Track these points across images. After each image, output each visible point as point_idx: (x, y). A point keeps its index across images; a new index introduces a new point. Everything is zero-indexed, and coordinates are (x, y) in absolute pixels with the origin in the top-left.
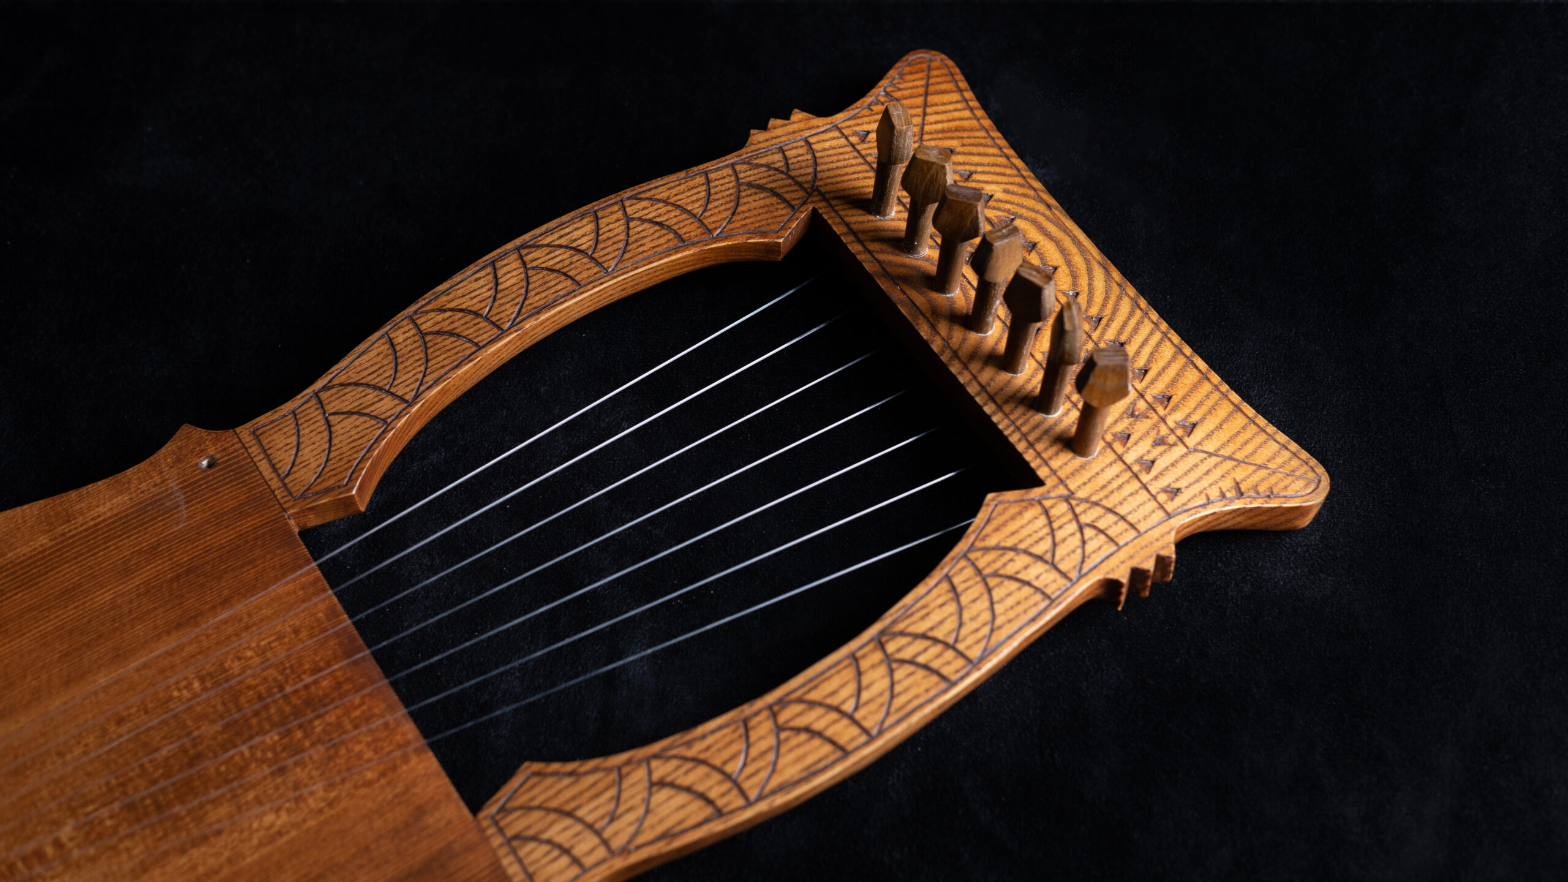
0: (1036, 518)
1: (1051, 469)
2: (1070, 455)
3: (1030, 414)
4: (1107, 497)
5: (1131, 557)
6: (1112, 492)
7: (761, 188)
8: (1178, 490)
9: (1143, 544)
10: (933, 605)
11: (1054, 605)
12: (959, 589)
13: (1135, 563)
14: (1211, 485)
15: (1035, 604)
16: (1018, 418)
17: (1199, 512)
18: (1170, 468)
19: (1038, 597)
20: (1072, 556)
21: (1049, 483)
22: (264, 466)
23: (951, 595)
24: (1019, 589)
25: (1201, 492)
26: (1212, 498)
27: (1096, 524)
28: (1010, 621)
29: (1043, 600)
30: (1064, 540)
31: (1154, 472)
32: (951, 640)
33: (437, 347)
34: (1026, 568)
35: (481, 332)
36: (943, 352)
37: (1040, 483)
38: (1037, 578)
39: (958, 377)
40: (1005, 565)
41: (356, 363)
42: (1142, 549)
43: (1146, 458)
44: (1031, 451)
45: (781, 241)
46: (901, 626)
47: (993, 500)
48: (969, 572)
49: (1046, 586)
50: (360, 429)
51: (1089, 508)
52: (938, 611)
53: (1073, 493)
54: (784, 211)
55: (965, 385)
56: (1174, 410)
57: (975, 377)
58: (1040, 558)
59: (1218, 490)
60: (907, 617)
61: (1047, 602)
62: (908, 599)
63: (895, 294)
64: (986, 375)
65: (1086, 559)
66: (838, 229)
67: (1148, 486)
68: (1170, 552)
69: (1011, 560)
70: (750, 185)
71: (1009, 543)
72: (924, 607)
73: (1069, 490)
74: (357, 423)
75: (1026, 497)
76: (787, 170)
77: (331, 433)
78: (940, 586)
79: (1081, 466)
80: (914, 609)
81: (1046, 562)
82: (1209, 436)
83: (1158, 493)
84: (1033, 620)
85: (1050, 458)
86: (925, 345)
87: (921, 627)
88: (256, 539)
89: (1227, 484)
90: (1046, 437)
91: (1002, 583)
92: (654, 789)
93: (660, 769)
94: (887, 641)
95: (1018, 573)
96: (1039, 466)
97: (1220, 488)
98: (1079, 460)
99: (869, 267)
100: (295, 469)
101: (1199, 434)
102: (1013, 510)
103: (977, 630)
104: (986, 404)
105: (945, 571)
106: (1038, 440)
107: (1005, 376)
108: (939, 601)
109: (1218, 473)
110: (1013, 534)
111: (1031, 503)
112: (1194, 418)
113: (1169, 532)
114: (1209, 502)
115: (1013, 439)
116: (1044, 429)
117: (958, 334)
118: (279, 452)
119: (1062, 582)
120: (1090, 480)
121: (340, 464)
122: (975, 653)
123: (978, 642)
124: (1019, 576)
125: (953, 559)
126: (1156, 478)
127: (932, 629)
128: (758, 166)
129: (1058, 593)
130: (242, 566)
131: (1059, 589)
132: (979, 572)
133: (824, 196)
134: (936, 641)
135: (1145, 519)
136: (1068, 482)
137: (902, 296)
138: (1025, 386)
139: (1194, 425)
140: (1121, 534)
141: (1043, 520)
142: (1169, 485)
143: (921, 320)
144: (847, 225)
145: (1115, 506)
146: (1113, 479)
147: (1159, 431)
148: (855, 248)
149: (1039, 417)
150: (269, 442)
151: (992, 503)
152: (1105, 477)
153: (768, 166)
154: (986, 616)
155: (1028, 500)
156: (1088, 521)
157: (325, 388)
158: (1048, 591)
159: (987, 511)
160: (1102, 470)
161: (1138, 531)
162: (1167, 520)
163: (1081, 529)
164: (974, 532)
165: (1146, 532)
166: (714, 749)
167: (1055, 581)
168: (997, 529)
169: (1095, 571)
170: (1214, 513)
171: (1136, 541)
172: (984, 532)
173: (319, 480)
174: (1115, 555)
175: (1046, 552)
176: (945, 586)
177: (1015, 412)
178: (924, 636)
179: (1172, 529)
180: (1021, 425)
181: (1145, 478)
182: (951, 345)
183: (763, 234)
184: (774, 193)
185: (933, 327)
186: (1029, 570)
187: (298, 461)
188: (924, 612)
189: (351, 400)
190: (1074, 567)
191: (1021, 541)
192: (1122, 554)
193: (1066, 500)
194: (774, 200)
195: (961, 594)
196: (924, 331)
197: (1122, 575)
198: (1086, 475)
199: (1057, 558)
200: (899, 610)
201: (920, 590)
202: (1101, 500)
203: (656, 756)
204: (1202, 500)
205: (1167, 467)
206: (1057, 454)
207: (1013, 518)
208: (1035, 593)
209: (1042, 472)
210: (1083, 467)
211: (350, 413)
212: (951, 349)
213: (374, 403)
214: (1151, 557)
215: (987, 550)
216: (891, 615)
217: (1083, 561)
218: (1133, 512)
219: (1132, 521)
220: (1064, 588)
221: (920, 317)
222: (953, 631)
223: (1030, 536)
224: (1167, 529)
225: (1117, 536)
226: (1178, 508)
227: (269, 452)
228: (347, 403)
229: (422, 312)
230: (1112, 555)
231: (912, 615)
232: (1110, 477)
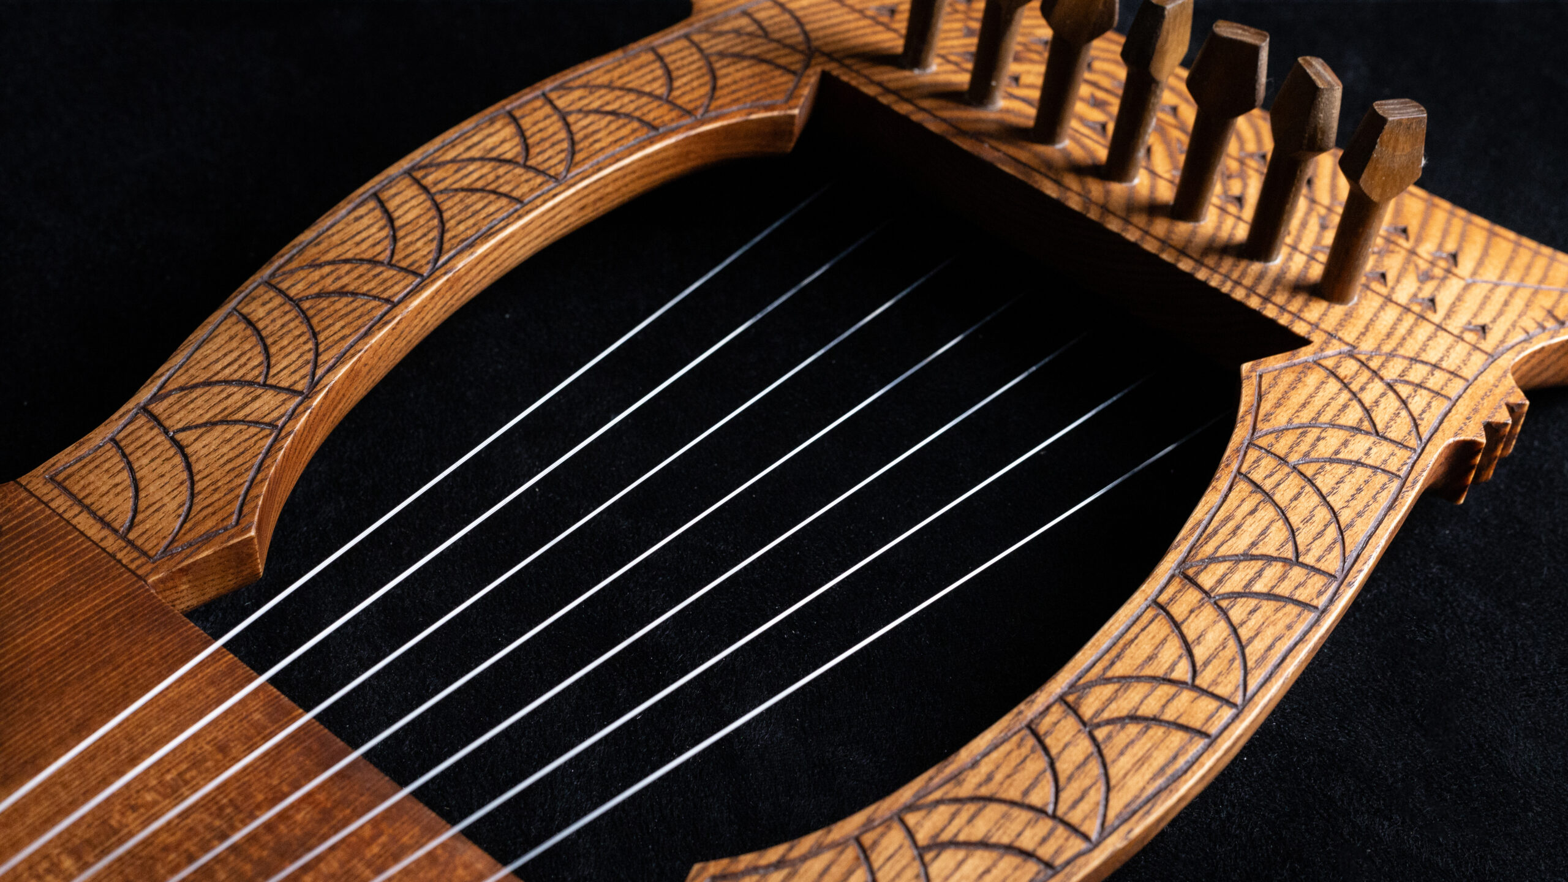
0: (1323, 383)
1: (1309, 323)
2: (1324, 305)
3: (1243, 264)
4: (1401, 344)
5: (1475, 411)
6: (1404, 339)
7: (739, 57)
8: (1484, 329)
9: (1481, 393)
10: (1239, 515)
11: (1408, 484)
12: (1268, 485)
13: (1484, 416)
14: (1520, 316)
15: (1383, 488)
16: (1231, 271)
17: (1527, 348)
18: (1457, 303)
19: (1381, 478)
20: (1399, 420)
21: (1317, 338)
22: (84, 522)
23: (1258, 497)
24: (1350, 472)
25: (1514, 325)
26: (1531, 331)
27: (1406, 378)
28: (1360, 514)
29: (1391, 481)
30: (1377, 402)
31: (1442, 310)
32: (1289, 552)
33: (325, 313)
34: (1345, 443)
35: (389, 283)
36: (1088, 209)
37: (1305, 342)
38: (1367, 454)
39: (1124, 234)
40: (1314, 446)
41: (198, 355)
42: (1483, 399)
43: (1420, 296)
44: (1270, 306)
45: (796, 112)
46: (1208, 549)
47: (1252, 370)
48: (1268, 463)
49: (1385, 461)
50: (234, 443)
51: (1387, 360)
52: (1250, 520)
53: (1354, 347)
54: (784, 80)
55: (1139, 243)
56: (1419, 240)
57: (1147, 233)
58: (1356, 430)
59: (1532, 321)
60: (1210, 537)
61: (1395, 485)
62: (1200, 513)
63: (987, 152)
64: (1160, 227)
65: (1419, 422)
66: (870, 90)
67: (1444, 326)
68: (1519, 397)
69: (1319, 439)
70: (722, 55)
71: (1305, 417)
72: (1228, 519)
73: (1347, 344)
74: (228, 436)
75: (1296, 361)
76: (764, 33)
77: (186, 457)
78: (1236, 489)
79: (1346, 315)
80: (1214, 524)
81: (1367, 433)
82: (1480, 263)
83: (1462, 332)
84: (1391, 507)
85: (1301, 310)
86: (1059, 206)
87: (1240, 544)
88: (105, 626)
89: (1540, 315)
90: (1279, 288)
91: (1322, 467)
92: (928, 857)
93: (926, 827)
94: (1197, 573)
95: (1337, 452)
96: (1292, 322)
97: (1534, 319)
98: (1338, 310)
99: (933, 126)
100: (140, 517)
101: (1466, 265)
102: (1288, 378)
103: (1321, 534)
104: (1178, 260)
105: (1234, 467)
106: (1272, 291)
107: (1183, 228)
108: (1247, 507)
109: (1518, 303)
110: (1304, 406)
111: (1306, 367)
112: (1450, 246)
113: (1504, 375)
114: (1529, 339)
115: (1239, 294)
116: (1272, 278)
117: (1096, 189)
118: (105, 499)
119: (1403, 454)
120: (1367, 328)
121: (216, 496)
122: (1332, 563)
123: (1330, 549)
124: (1341, 456)
125: (1238, 450)
126: (1448, 316)
127: (1254, 544)
128: (721, 34)
129: (1405, 468)
130: (94, 670)
131: (1405, 464)
132: (1283, 460)
133: (830, 56)
134: (1269, 559)
135: (1465, 364)
136: (1340, 334)
137: (996, 154)
138: (1219, 235)
139: (1454, 257)
140: (1446, 384)
141: (1333, 386)
142: (1470, 323)
143: (1038, 177)
144: (880, 84)
145: (1418, 354)
146: (1395, 324)
147: (1417, 266)
148: (903, 108)
149: (1256, 267)
150: (84, 487)
151: (1254, 374)
152: (1385, 323)
153: (738, 32)
154: (1323, 514)
155: (1299, 364)
156: (1395, 377)
157: (155, 398)
158: (1393, 468)
159: (1252, 385)
160: (1376, 315)
161: (1466, 380)
162: (1492, 362)
163: (1390, 386)
164: (1247, 412)
165: (1476, 379)
166: (999, 777)
167: (1393, 454)
168: (1278, 405)
169: (1439, 434)
170: (1543, 349)
171: (1469, 391)
172: (1262, 412)
173: (188, 526)
174: (1453, 411)
175: (1361, 421)
176: (1243, 487)
177: (1223, 264)
178: (1247, 557)
179: (1505, 372)
180: (1239, 277)
181: (1437, 318)
182: (1094, 199)
183: (768, 108)
184: (759, 59)
185: (1058, 183)
186: (1350, 447)
187: (142, 504)
188: (1231, 525)
189: (206, 406)
190: (1409, 433)
191: (1319, 413)
192: (1463, 408)
193: (1351, 355)
194: (764, 67)
195: (1274, 494)
196: (1050, 190)
197: (1476, 434)
198: (1358, 325)
199: (1380, 427)
200: (1193, 529)
201: (1210, 499)
202: (1395, 350)
203: (911, 808)
204: (1521, 336)
205: (1454, 303)
206: (1306, 305)
207: (1292, 387)
208: (1375, 473)
209: (1300, 329)
210: (1348, 315)
211: (211, 424)
212: (1096, 204)
213: (246, 404)
214: (1500, 407)
215: (1280, 432)
216: (1185, 539)
217: (1416, 426)
218: (1446, 358)
219: (1452, 369)
220: (1410, 461)
221: (1035, 174)
222: (1286, 541)
223: (1328, 404)
224: (1499, 373)
225: (1442, 389)
226: (1498, 346)
227: (88, 501)
228: (200, 412)
229: (284, 273)
230: (1450, 411)
231: (1215, 532)
232: (1391, 322)
